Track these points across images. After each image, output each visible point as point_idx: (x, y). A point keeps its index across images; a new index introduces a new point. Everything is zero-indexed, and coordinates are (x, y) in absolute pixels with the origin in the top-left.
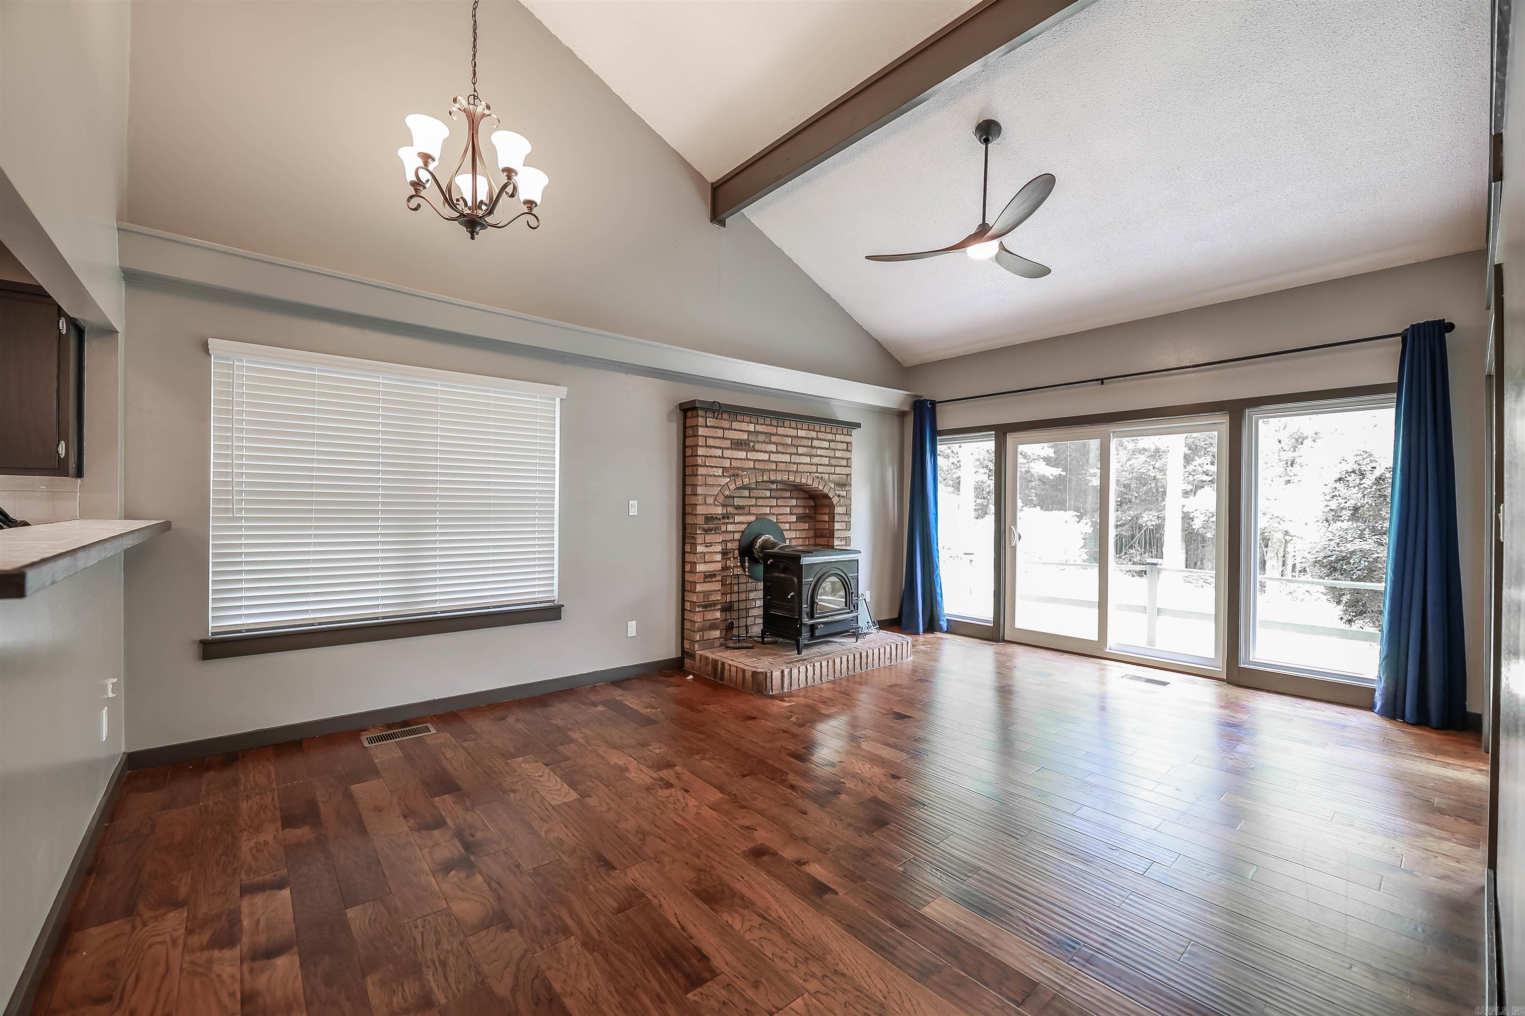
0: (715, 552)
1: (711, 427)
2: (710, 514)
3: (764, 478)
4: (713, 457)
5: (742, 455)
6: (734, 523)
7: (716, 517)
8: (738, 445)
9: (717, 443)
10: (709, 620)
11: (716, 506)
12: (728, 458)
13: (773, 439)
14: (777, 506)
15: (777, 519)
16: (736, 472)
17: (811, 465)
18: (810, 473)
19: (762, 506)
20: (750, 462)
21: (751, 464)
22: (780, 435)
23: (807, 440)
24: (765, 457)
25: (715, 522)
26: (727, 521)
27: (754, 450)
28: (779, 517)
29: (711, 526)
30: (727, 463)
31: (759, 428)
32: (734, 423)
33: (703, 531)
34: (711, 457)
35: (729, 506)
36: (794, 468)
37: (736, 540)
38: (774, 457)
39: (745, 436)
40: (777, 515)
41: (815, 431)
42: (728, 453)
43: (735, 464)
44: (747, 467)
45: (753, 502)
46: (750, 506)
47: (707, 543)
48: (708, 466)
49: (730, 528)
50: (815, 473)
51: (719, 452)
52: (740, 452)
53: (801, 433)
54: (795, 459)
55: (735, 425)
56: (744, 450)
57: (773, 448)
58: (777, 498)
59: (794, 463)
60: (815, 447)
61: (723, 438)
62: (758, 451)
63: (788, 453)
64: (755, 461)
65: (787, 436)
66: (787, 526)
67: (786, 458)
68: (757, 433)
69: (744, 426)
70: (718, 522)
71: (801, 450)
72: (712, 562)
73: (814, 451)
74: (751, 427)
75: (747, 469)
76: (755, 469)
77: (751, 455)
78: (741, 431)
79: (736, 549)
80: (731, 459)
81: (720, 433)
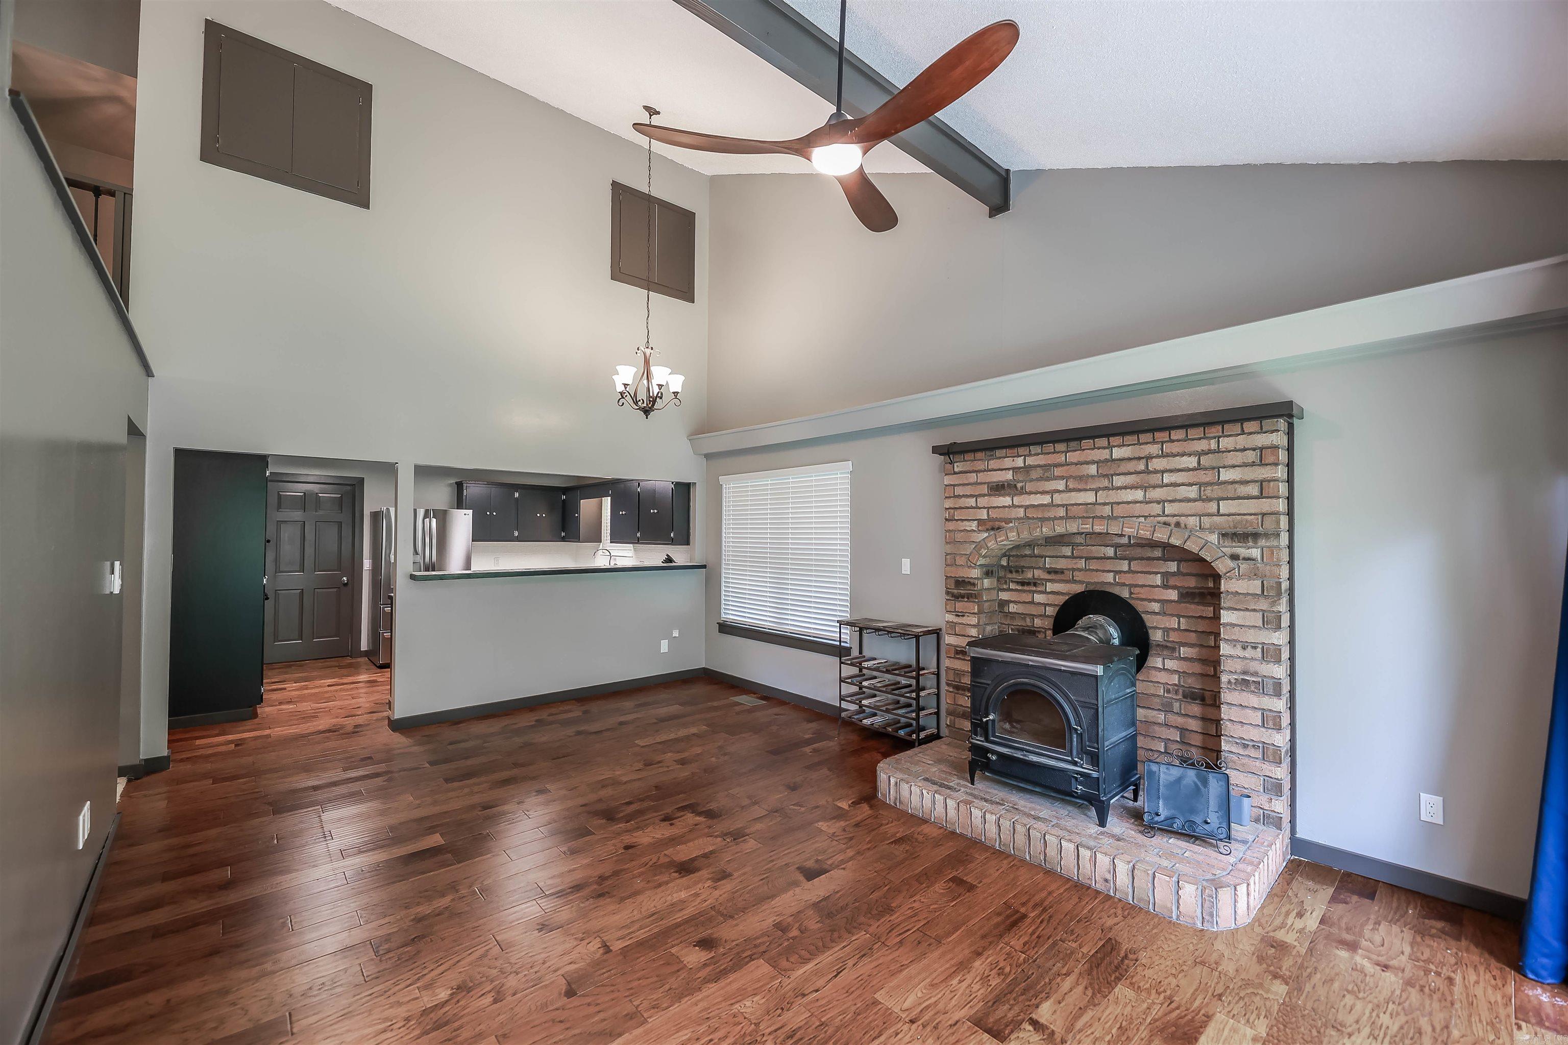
0: (968, 625)
1: (960, 472)
2: (960, 577)
3: (1044, 530)
4: (963, 508)
5: (1006, 501)
6: (1045, 592)
7: (969, 582)
8: (998, 489)
9: (968, 490)
10: (962, 706)
11: (970, 567)
12: (984, 508)
13: (1057, 472)
14: (1130, 571)
15: (1131, 593)
16: (997, 524)
17: (1147, 503)
18: (1146, 517)
19: (1097, 571)
20: (1018, 509)
21: (1021, 513)
22: (1072, 464)
23: (1134, 462)
24: (1046, 499)
25: (969, 588)
26: (1034, 589)
27: (1023, 492)
28: (1134, 590)
29: (962, 592)
30: (983, 515)
31: (1030, 461)
32: (991, 462)
33: (952, 597)
34: (961, 508)
35: (1037, 568)
36: (1107, 510)
37: (1048, 616)
38: (1058, 499)
39: (1009, 476)
40: (1131, 586)
41: (1157, 443)
42: (982, 502)
43: (994, 514)
44: (1013, 516)
45: (1081, 564)
46: (1073, 570)
47: (958, 612)
48: (957, 520)
49: (1039, 598)
50: (1159, 515)
51: (973, 502)
52: (1001, 498)
53: (1117, 453)
54: (1114, 496)
55: (993, 464)
56: (1009, 495)
57: (1061, 485)
58: (1130, 560)
59: (1105, 504)
60: (1156, 472)
61: (977, 484)
62: (1031, 493)
63: (1091, 490)
64: (1026, 507)
65: (1087, 463)
66: (1156, 607)
67: (1089, 497)
68: (1027, 469)
69: (1008, 463)
70: (972, 589)
71: (1118, 481)
72: (964, 636)
73: (1155, 479)
74: (1019, 462)
75: (1014, 519)
76: (1028, 518)
77: (1017, 500)
78: (1002, 470)
79: (1049, 629)
80: (988, 508)
81: (972, 477)
